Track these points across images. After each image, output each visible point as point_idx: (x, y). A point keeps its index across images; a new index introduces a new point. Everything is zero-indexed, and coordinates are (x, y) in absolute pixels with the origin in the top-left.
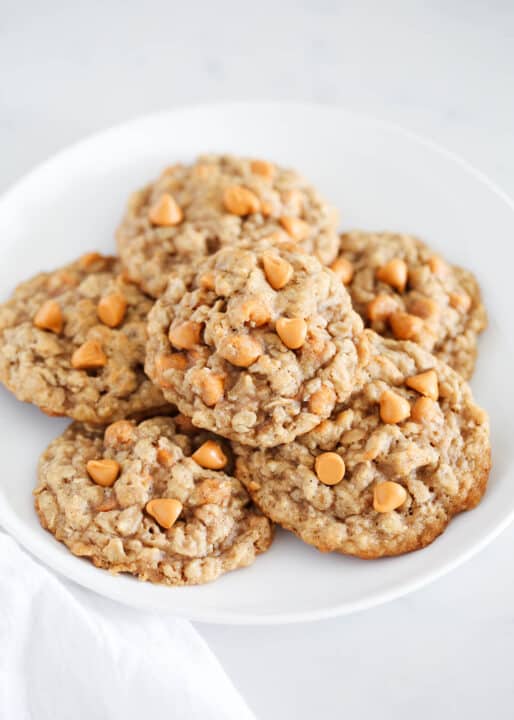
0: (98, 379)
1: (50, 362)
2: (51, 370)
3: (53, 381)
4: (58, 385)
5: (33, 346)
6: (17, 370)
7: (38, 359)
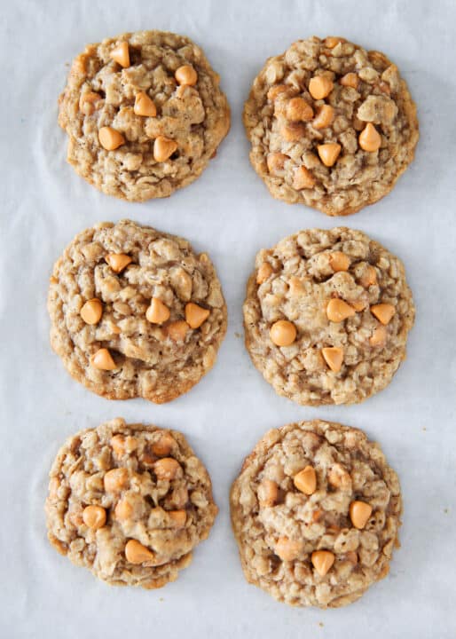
0: (181, 158)
1: (143, 170)
2: (148, 175)
3: (156, 180)
4: (161, 180)
5: (122, 168)
6: (125, 188)
7: (133, 174)
